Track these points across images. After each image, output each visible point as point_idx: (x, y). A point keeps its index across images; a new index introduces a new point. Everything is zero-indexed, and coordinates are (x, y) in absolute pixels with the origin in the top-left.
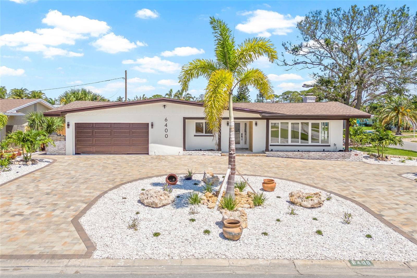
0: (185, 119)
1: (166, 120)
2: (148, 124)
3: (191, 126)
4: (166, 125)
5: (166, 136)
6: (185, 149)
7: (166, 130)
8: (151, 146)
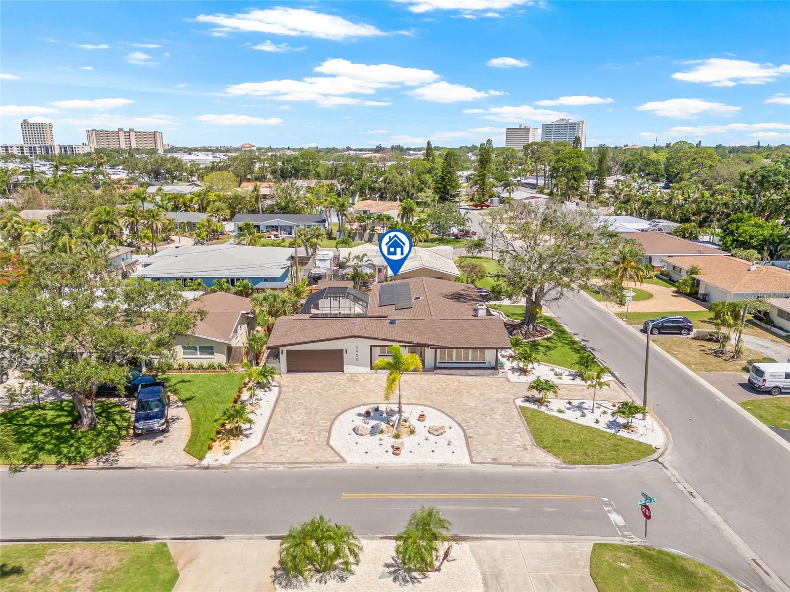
0: (371, 346)
1: (357, 347)
2: (342, 351)
3: (377, 351)
4: (357, 351)
5: (357, 359)
6: (372, 368)
7: (357, 355)
8: (345, 366)
